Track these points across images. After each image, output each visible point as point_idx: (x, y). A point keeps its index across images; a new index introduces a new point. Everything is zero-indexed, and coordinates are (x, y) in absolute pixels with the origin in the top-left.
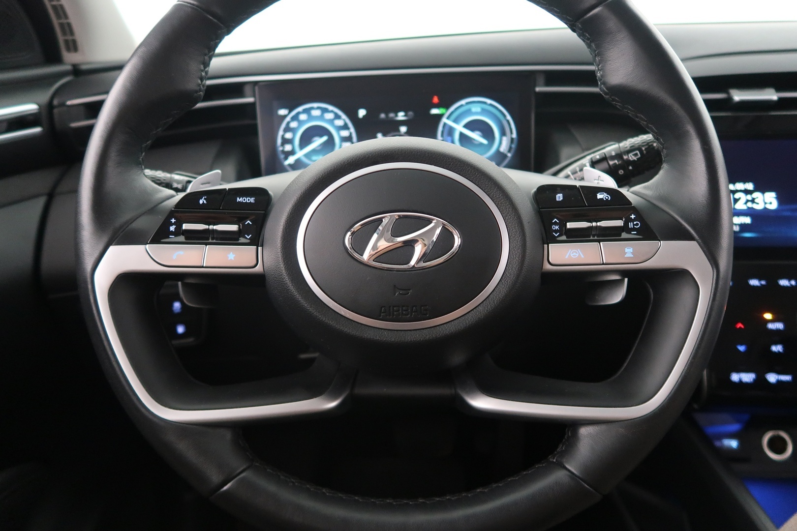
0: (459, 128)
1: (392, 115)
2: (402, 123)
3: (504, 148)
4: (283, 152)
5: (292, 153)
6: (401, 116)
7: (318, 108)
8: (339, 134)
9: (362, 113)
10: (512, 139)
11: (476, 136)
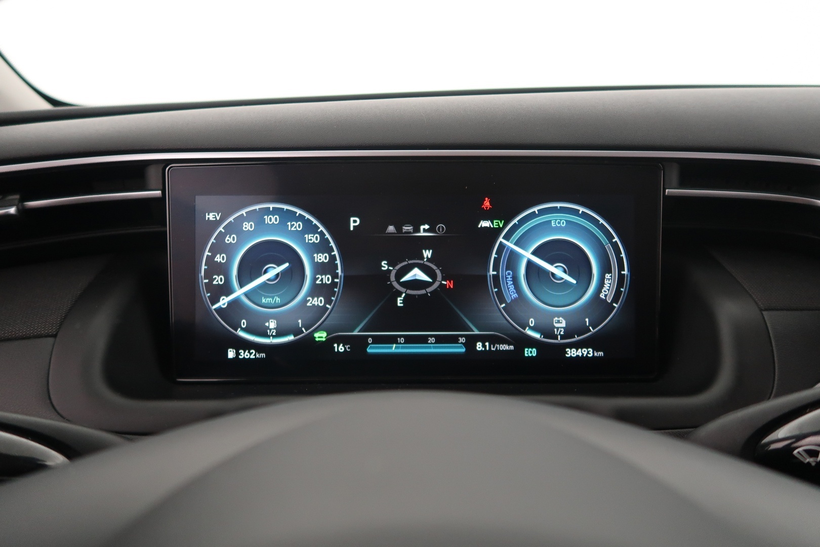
0: (527, 254)
1: (407, 228)
2: (426, 243)
3: (607, 293)
4: (209, 286)
5: (226, 289)
6: (424, 230)
7: (276, 211)
8: (312, 259)
9: (354, 222)
10: (621, 277)
11: (557, 270)
